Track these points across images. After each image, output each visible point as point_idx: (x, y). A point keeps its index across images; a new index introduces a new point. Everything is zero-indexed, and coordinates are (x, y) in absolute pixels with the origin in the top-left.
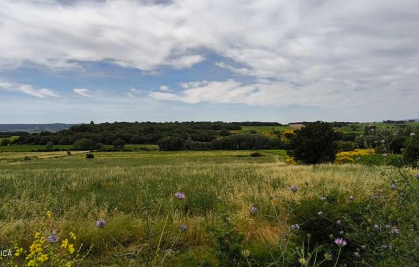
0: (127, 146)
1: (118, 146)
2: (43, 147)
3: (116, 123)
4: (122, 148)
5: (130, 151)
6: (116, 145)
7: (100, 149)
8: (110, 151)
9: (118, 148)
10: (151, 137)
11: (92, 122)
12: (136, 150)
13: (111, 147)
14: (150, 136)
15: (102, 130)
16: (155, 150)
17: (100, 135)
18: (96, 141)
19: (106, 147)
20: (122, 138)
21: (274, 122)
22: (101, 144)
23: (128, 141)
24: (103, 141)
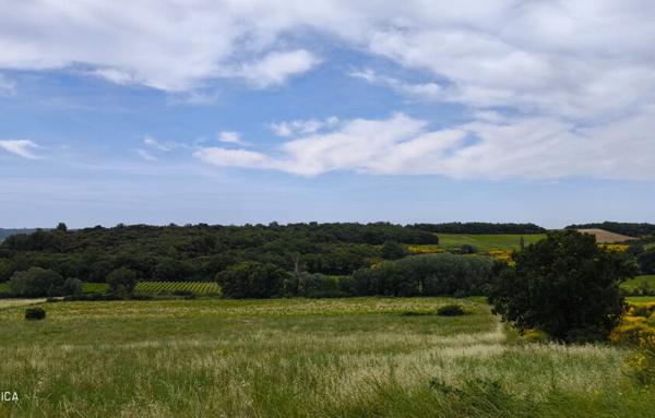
0: (142, 286)
1: (122, 287)
3: (121, 227)
4: (130, 290)
5: (148, 298)
6: (114, 284)
7: (73, 295)
8: (97, 298)
9: (121, 290)
10: (205, 264)
11: (62, 226)
12: (163, 295)
13: (102, 288)
14: (205, 261)
15: (84, 246)
16: (212, 295)
17: (76, 259)
18: (66, 273)
19: (88, 287)
20: (134, 266)
21: (525, 222)
22: (77, 281)
23: (147, 273)
24: (84, 274)
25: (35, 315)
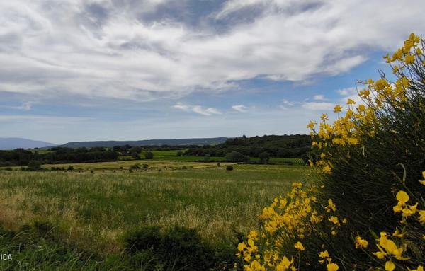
0: (272, 159)
1: (264, 159)
2: (202, 158)
3: (265, 136)
4: (267, 161)
5: (274, 164)
6: (262, 158)
7: (247, 162)
8: (255, 163)
9: (265, 160)
10: (298, 151)
11: (244, 136)
12: (280, 163)
13: (257, 160)
15: (252, 143)
16: (300, 164)
17: (249, 148)
18: (245, 154)
19: (253, 159)
20: (269, 151)
22: (248, 156)
23: (274, 154)
24: (252, 154)
25: (230, 168)
